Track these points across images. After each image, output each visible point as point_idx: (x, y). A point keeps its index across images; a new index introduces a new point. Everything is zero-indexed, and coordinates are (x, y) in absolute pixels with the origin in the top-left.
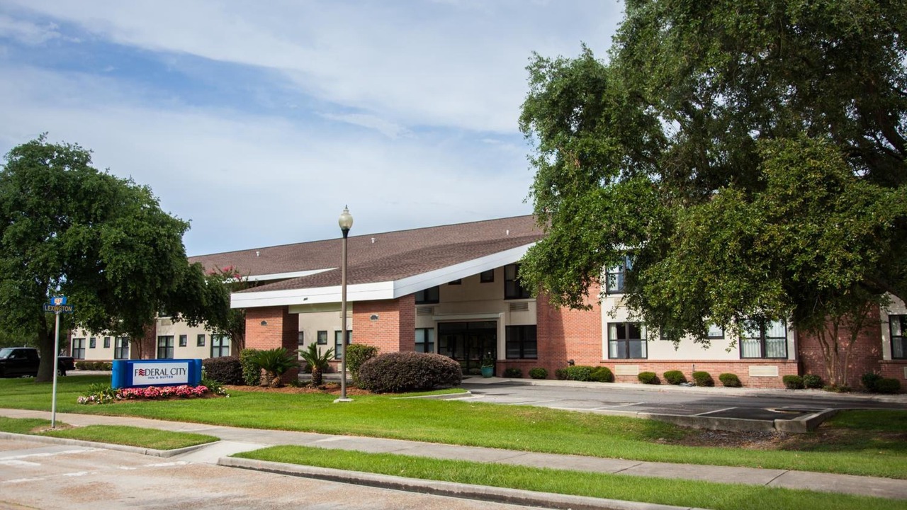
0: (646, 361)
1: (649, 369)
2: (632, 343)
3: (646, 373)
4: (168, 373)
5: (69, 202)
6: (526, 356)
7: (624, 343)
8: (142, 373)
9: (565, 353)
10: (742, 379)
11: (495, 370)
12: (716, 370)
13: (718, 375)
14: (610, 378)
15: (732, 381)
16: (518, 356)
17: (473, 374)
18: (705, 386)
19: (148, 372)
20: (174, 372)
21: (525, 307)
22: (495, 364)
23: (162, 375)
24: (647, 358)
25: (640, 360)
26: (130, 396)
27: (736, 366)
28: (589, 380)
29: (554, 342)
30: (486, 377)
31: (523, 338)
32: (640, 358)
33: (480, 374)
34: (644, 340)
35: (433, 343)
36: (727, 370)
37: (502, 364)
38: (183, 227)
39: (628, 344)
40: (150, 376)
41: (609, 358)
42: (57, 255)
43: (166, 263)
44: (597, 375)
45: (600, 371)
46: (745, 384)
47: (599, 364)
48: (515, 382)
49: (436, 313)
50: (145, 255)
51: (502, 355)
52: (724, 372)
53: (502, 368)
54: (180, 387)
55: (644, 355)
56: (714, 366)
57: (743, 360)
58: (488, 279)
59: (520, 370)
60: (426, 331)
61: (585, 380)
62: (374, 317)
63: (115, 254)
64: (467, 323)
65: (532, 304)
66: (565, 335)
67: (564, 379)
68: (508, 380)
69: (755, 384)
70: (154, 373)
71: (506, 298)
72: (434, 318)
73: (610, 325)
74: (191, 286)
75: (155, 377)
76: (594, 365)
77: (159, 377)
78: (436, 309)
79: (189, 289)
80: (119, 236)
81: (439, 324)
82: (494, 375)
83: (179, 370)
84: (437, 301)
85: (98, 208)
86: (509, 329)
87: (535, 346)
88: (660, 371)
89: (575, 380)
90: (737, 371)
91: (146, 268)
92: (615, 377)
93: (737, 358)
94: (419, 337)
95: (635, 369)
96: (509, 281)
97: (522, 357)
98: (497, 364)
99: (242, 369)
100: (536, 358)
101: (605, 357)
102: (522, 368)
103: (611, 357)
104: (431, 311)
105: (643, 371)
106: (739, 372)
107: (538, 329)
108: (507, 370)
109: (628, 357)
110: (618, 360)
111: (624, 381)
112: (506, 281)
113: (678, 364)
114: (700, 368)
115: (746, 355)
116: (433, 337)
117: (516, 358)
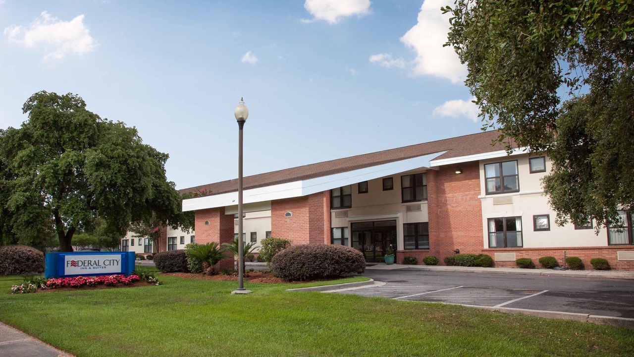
0: (522, 249)
1: (525, 256)
2: (510, 234)
3: (523, 259)
4: (101, 263)
5: (64, 134)
6: (420, 247)
7: (502, 234)
8: (74, 264)
9: (452, 244)
10: (612, 263)
11: (395, 258)
12: (585, 255)
13: (589, 260)
14: (490, 263)
15: (602, 265)
16: (414, 247)
17: (378, 262)
18: (577, 269)
19: (80, 264)
20: (107, 263)
21: (419, 208)
22: (395, 254)
23: (95, 266)
24: (522, 246)
25: (517, 249)
26: (52, 286)
27: (605, 252)
28: (474, 265)
29: (442, 235)
30: (388, 264)
31: (417, 232)
32: (516, 246)
33: (383, 261)
34: (518, 232)
35: (347, 238)
36: (596, 255)
37: (401, 254)
38: (165, 157)
39: (505, 235)
40: (82, 266)
41: (489, 247)
42: (52, 173)
43: (137, 179)
44: (481, 261)
45: (482, 258)
46: (614, 267)
47: (481, 253)
48: (413, 268)
49: (349, 216)
50: (119, 171)
51: (401, 247)
52: (593, 257)
53: (401, 257)
54: (111, 276)
55: (519, 244)
56: (584, 252)
57: (611, 247)
58: (389, 187)
59: (415, 258)
60: (343, 229)
61: (469, 266)
62: (288, 214)
63: (95, 171)
64: (373, 222)
65: (424, 206)
66: (452, 229)
67: (452, 264)
68: (406, 266)
69: (624, 267)
70: (86, 264)
71: (403, 201)
72: (348, 219)
73: (489, 220)
74: (165, 198)
75: (88, 267)
76: (477, 253)
77: (92, 267)
78: (349, 212)
79: (163, 201)
80: (97, 157)
81: (352, 224)
82: (395, 262)
83: (112, 262)
84: (350, 207)
85: (85, 138)
86: (406, 226)
87: (428, 240)
88: (535, 258)
89: (461, 265)
90: (606, 256)
91: (119, 181)
92: (495, 262)
93: (605, 244)
94: (337, 234)
95: (512, 256)
96: (405, 188)
97: (417, 248)
98: (397, 254)
99: (187, 260)
100: (429, 249)
101: (486, 247)
102: (417, 257)
103: (491, 246)
104: (346, 214)
105: (520, 258)
106: (608, 256)
107: (430, 225)
108: (405, 258)
109: (506, 246)
110: (498, 249)
111: (502, 266)
112: (403, 189)
113: (550, 251)
114: (571, 255)
115: (613, 242)
116: (347, 234)
117: (412, 249)
